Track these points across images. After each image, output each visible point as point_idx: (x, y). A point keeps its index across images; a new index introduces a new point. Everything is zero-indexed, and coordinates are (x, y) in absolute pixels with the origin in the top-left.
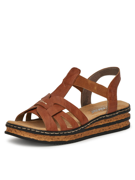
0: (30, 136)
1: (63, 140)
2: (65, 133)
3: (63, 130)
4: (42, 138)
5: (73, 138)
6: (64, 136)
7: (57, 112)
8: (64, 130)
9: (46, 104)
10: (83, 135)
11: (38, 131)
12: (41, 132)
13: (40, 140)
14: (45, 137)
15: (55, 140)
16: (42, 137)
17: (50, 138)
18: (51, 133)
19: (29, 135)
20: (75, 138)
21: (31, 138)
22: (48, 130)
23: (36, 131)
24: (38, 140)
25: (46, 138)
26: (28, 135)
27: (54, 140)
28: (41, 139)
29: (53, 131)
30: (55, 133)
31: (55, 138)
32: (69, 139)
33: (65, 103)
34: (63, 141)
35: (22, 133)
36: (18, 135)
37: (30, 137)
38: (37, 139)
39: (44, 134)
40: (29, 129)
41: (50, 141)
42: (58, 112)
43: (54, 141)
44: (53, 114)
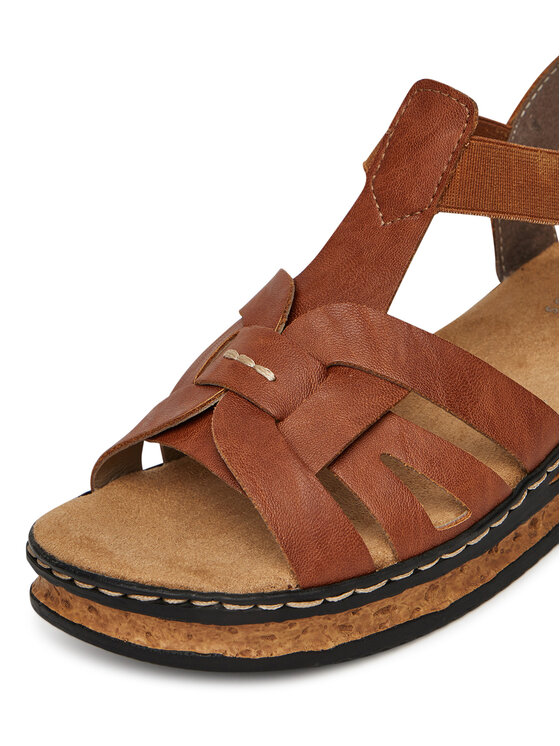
0: (189, 637)
1: (422, 612)
2: (423, 568)
3: (406, 555)
4: (272, 637)
5: (483, 571)
6: (423, 588)
7: (352, 436)
8: (413, 548)
9: (270, 376)
10: (541, 525)
11: (237, 607)
12: (264, 607)
13: (264, 655)
14: (291, 626)
15: (368, 626)
16: (271, 633)
17: (330, 622)
18: (330, 599)
19: (184, 631)
20: (495, 564)
21: (198, 650)
22: (307, 585)
23: (229, 607)
24: (253, 655)
25: (304, 632)
26: (176, 634)
27: (359, 630)
28: (269, 642)
29: (341, 577)
30: (360, 591)
31: (365, 616)
32: (455, 589)
33: (397, 352)
34: (416, 615)
35: (139, 622)
36: (113, 635)
37: (192, 643)
38: (244, 648)
39: (286, 615)
40: (176, 602)
41: (331, 645)
42: (358, 430)
43: (358, 637)
44: (330, 457)
